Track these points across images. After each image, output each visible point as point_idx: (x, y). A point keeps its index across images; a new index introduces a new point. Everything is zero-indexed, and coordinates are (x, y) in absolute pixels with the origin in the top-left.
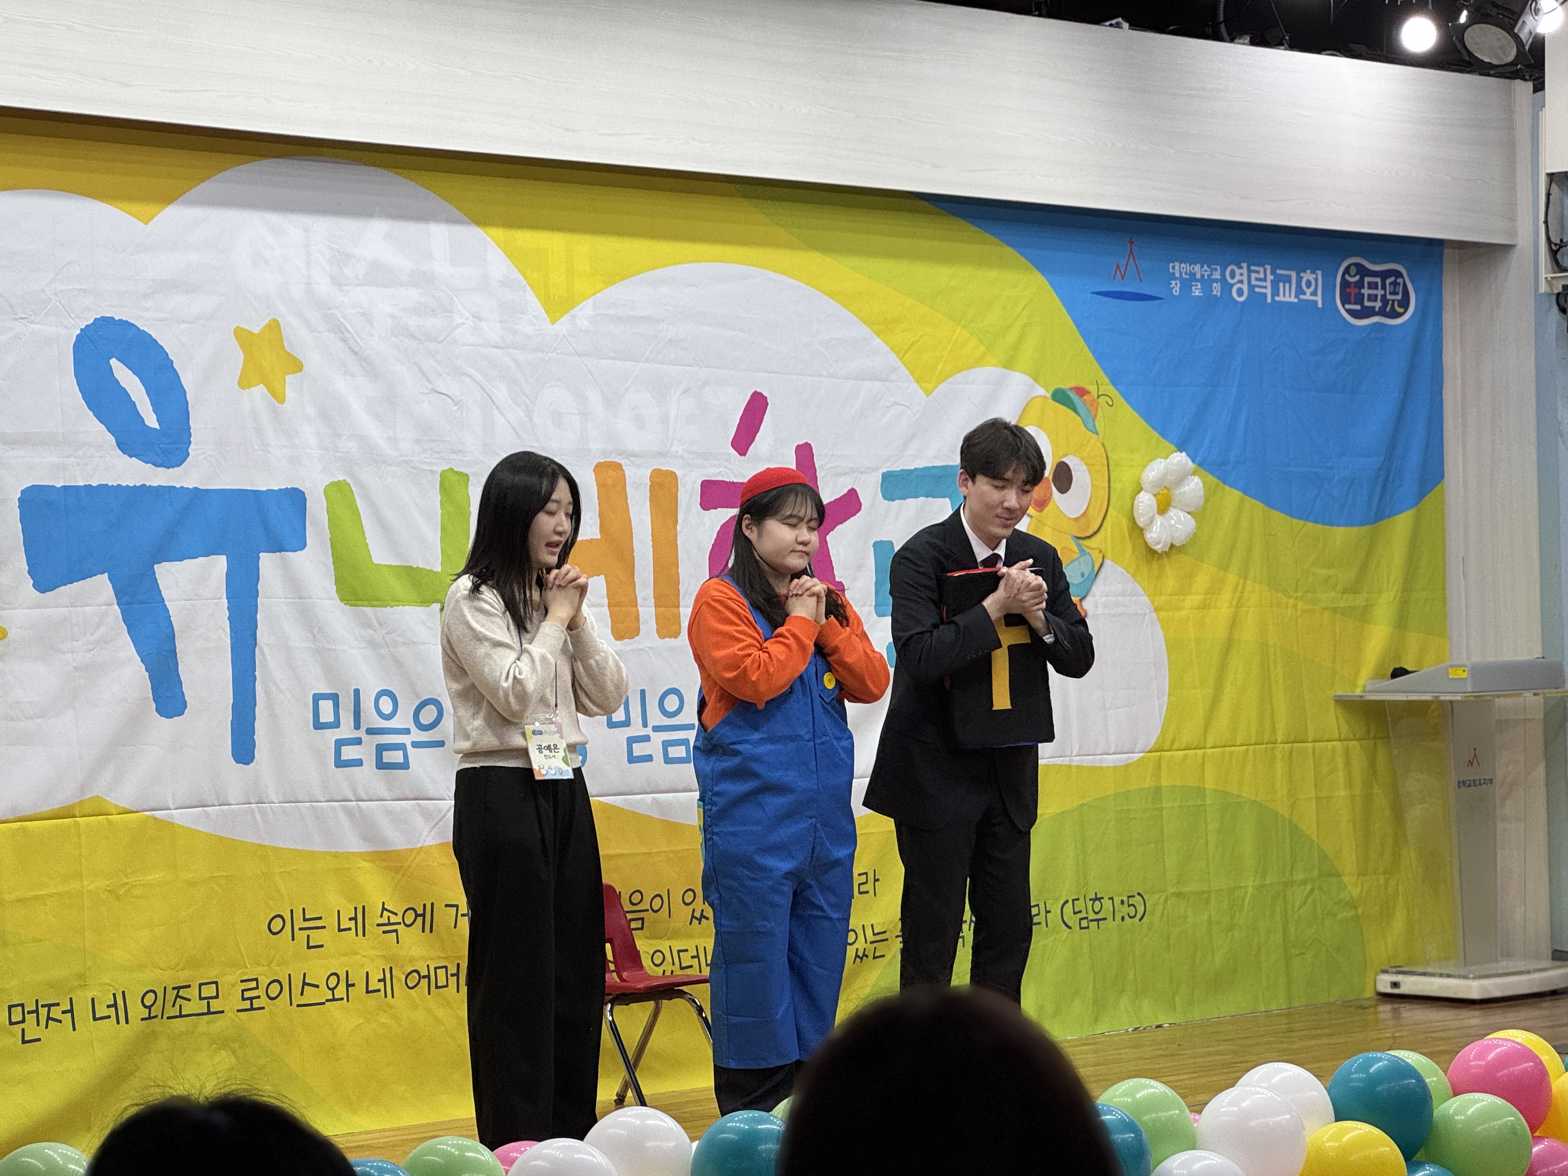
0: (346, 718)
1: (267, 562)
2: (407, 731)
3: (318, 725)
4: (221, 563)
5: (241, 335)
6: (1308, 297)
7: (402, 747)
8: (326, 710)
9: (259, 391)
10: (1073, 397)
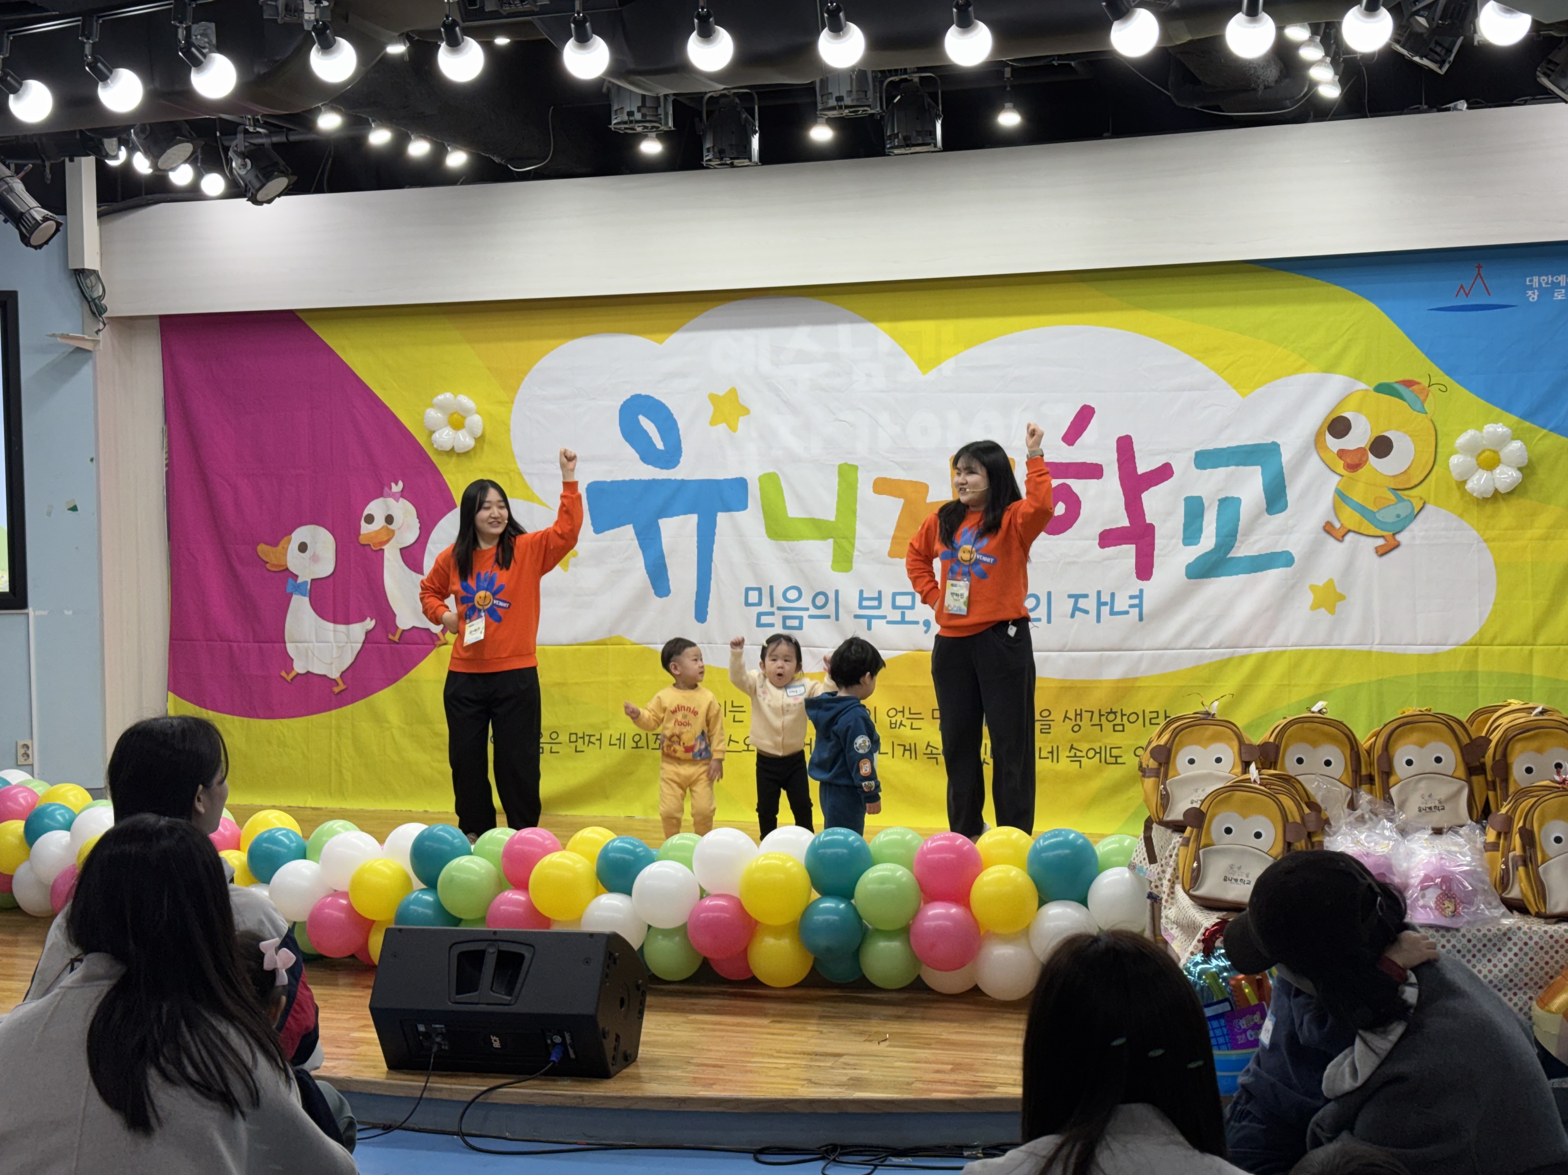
0: (766, 600)
1: (722, 518)
2: (807, 609)
3: (747, 604)
4: (694, 518)
5: (713, 398)
7: (800, 618)
8: (753, 597)
9: (722, 427)
10: (1401, 388)
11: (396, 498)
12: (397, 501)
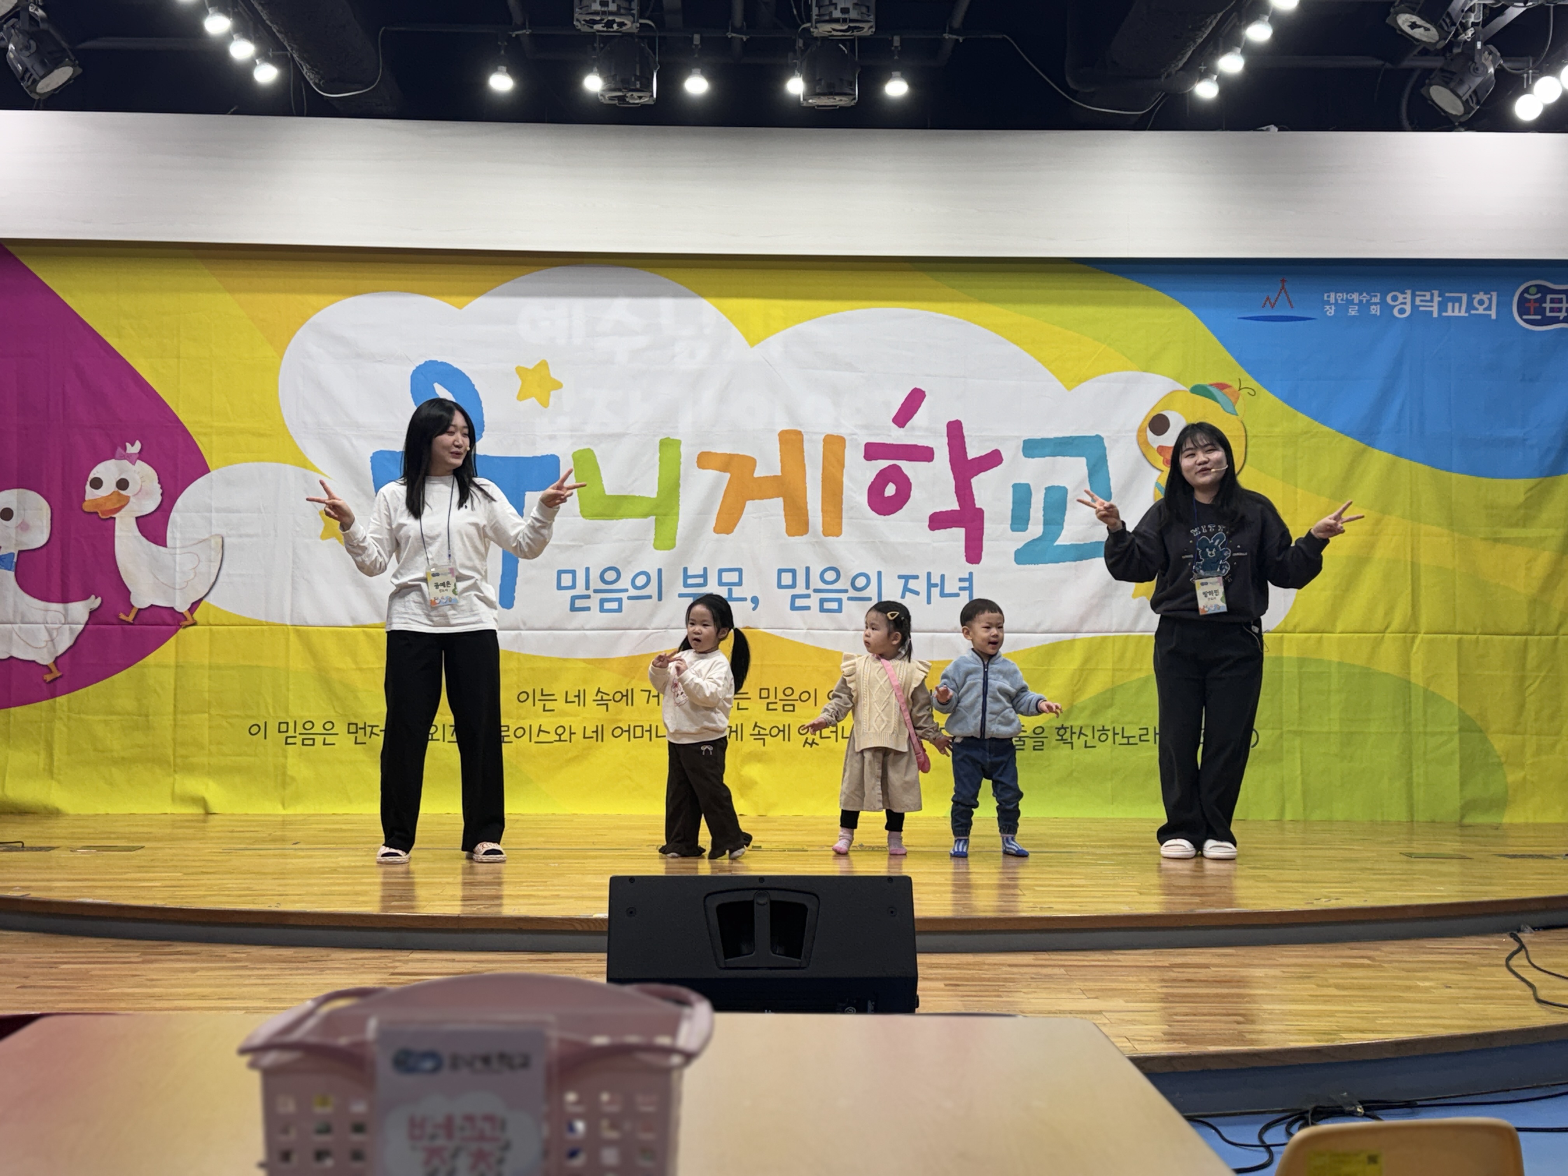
0: (581, 583)
2: (627, 590)
3: (561, 587)
5: (520, 370)
6: (1481, 311)
7: (619, 600)
8: (567, 579)
9: (531, 402)
10: (1214, 390)
11: (131, 459)
12: (134, 463)
